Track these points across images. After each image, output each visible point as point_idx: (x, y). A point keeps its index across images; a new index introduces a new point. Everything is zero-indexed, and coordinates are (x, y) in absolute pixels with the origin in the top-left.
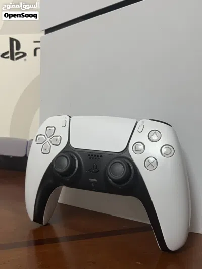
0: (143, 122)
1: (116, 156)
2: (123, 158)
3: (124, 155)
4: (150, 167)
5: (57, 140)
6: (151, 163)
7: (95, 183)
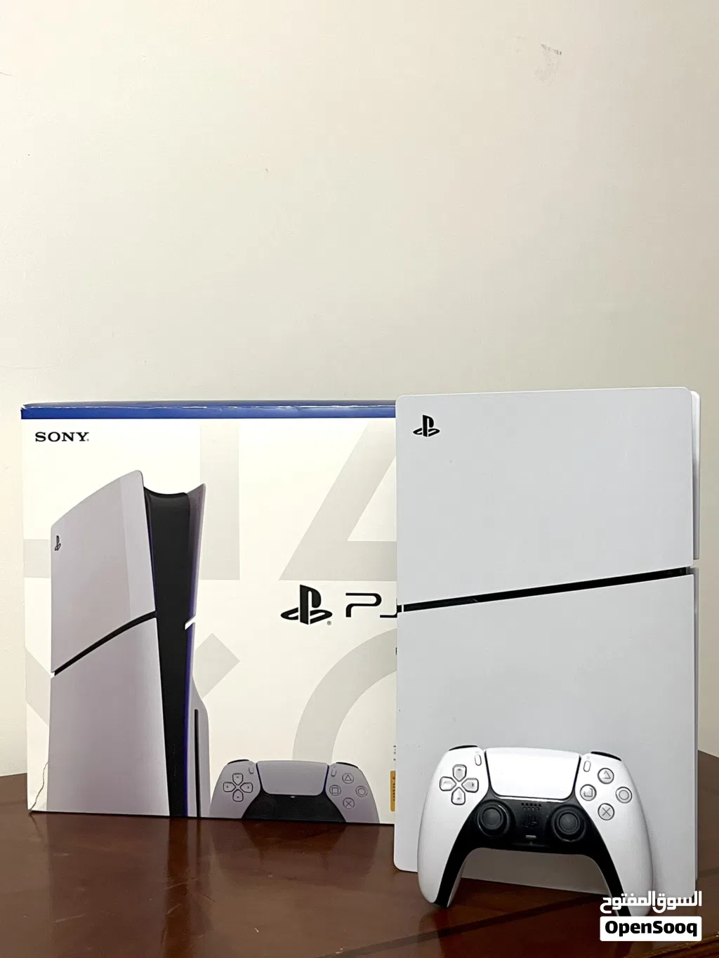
0: (588, 758)
1: (560, 805)
2: (571, 807)
3: (572, 802)
4: (606, 817)
5: (473, 785)
6: (606, 812)
7: (533, 840)
